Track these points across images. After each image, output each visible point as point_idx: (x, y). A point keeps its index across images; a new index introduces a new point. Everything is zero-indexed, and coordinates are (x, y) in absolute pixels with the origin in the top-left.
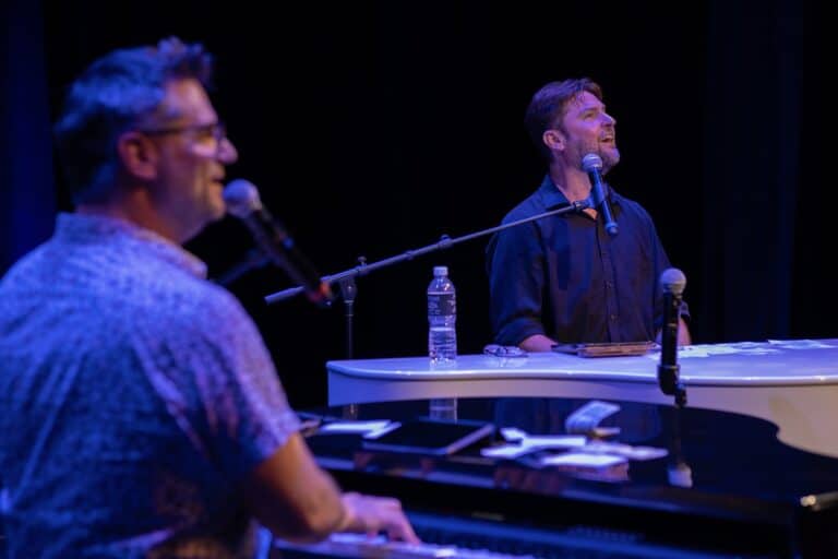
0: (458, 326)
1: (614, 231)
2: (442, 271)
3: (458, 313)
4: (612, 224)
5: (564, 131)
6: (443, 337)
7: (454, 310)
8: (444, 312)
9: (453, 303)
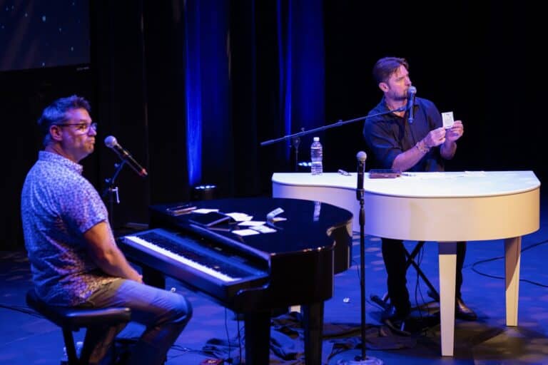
0: (323, 161)
1: (411, 122)
2: (317, 139)
3: (323, 156)
4: (411, 119)
5: (388, 85)
6: (317, 166)
7: (321, 155)
8: (316, 156)
9: (321, 152)
